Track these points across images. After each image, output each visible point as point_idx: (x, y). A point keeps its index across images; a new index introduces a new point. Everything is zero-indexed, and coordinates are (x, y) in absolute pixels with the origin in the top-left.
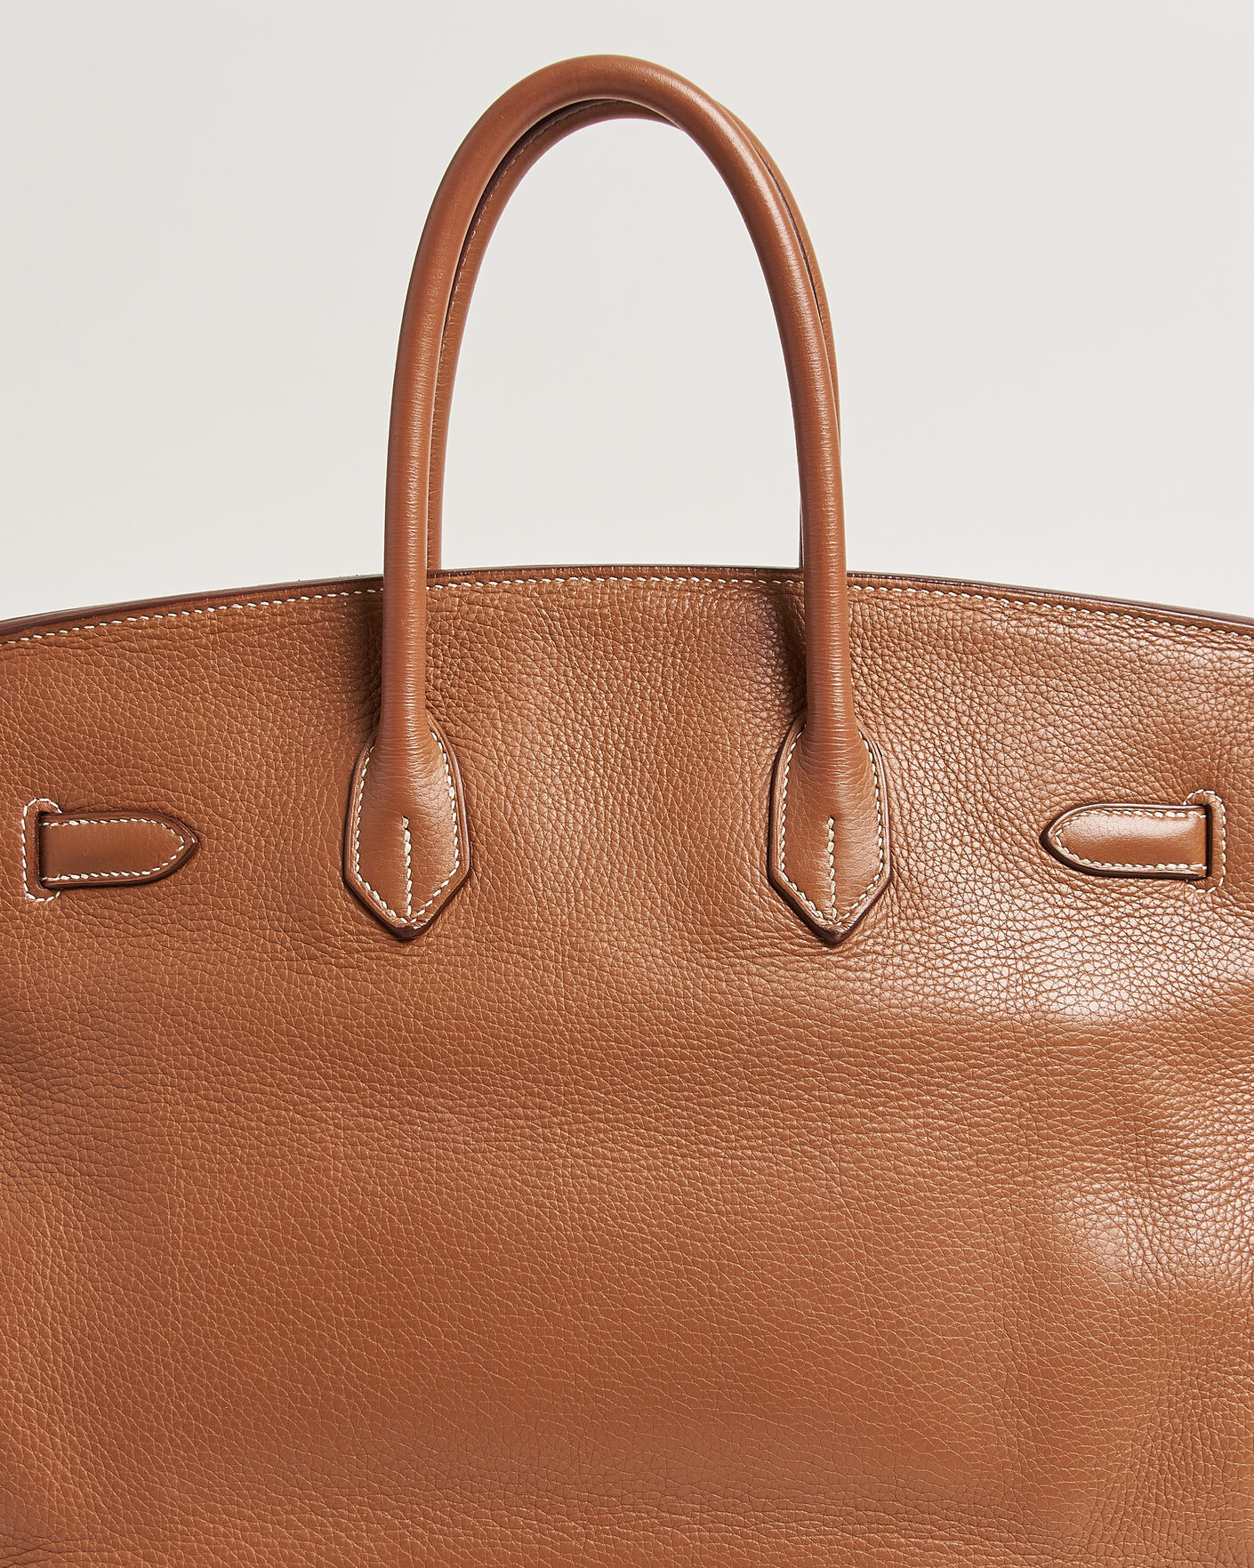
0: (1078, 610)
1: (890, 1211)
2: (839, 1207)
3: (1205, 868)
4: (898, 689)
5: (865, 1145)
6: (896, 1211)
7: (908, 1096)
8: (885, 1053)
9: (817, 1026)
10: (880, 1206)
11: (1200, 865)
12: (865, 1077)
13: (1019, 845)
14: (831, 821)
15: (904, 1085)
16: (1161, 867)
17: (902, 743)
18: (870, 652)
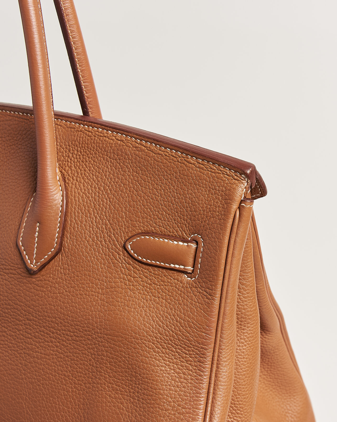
0: (160, 147)
1: (39, 385)
2: (22, 379)
3: (192, 269)
4: (85, 170)
5: (34, 357)
6: (40, 386)
7: (52, 342)
8: (45, 323)
9: (24, 306)
10: (36, 382)
11: (190, 268)
12: (38, 330)
13: (115, 245)
14: (38, 224)
15: (51, 337)
16: (172, 265)
17: (79, 194)
18: (79, 153)
